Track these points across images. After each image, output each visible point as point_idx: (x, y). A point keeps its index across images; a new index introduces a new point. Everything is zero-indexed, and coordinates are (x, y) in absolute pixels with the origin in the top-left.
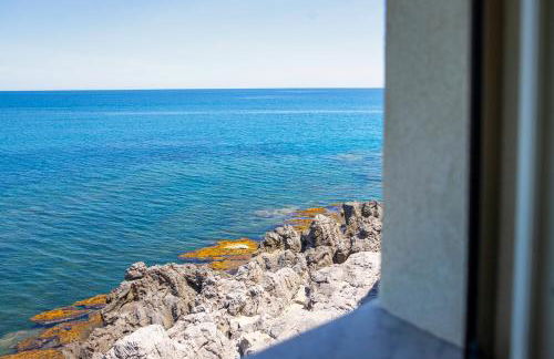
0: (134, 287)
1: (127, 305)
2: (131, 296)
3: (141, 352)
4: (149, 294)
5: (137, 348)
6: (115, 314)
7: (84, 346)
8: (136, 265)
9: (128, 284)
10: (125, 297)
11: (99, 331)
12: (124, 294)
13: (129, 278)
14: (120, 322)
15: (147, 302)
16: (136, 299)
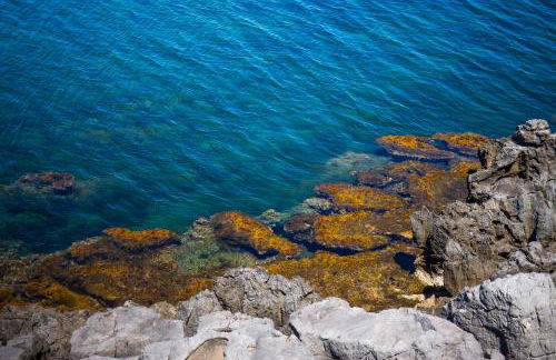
0: (523, 155)
1: (507, 181)
2: (516, 168)
3: (515, 312)
4: (545, 175)
5: (510, 304)
6: (487, 189)
7: (438, 223)
8: (534, 122)
9: (517, 149)
10: (508, 168)
11: (461, 205)
12: (506, 163)
13: (519, 140)
14: (492, 205)
15: (538, 189)
16: (522, 175)
